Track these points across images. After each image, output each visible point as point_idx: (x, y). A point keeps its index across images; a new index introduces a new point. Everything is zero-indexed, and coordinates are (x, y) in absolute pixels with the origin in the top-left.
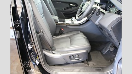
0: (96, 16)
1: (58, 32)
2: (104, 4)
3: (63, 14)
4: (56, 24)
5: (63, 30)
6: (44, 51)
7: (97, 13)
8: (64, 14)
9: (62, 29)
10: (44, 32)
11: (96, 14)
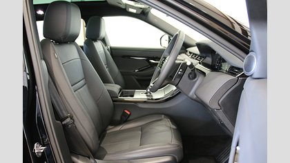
0: (189, 81)
1: (118, 117)
2: (209, 57)
3: (136, 81)
4: (113, 101)
5: (129, 113)
6: (78, 158)
7: (190, 73)
8: (138, 80)
9: (126, 111)
10: (75, 117)
11: (189, 76)
